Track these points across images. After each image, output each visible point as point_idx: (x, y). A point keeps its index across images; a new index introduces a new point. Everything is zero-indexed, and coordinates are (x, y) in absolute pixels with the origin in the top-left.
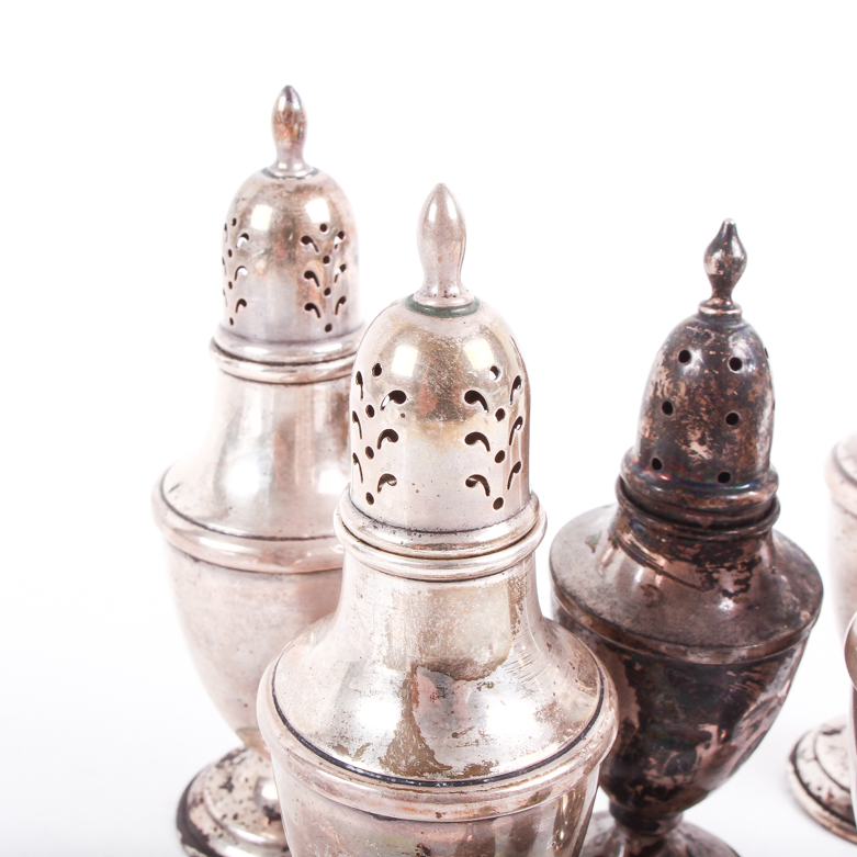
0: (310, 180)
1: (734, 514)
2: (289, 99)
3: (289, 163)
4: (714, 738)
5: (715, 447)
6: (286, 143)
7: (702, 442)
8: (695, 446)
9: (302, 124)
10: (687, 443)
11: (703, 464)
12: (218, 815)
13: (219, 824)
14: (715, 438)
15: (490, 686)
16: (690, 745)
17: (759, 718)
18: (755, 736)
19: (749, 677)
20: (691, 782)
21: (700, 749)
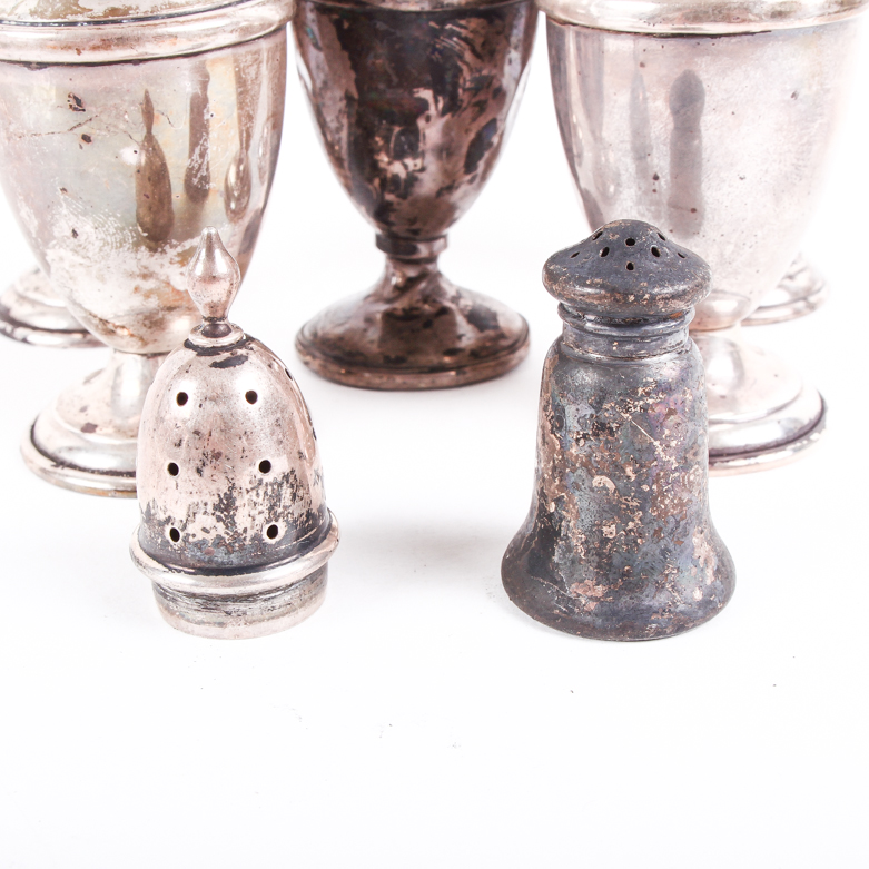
4: (432, 107)
16: (410, 118)
17: (481, 97)
18: (483, 121)
19: (452, 34)
20: (423, 170)
21: (421, 123)
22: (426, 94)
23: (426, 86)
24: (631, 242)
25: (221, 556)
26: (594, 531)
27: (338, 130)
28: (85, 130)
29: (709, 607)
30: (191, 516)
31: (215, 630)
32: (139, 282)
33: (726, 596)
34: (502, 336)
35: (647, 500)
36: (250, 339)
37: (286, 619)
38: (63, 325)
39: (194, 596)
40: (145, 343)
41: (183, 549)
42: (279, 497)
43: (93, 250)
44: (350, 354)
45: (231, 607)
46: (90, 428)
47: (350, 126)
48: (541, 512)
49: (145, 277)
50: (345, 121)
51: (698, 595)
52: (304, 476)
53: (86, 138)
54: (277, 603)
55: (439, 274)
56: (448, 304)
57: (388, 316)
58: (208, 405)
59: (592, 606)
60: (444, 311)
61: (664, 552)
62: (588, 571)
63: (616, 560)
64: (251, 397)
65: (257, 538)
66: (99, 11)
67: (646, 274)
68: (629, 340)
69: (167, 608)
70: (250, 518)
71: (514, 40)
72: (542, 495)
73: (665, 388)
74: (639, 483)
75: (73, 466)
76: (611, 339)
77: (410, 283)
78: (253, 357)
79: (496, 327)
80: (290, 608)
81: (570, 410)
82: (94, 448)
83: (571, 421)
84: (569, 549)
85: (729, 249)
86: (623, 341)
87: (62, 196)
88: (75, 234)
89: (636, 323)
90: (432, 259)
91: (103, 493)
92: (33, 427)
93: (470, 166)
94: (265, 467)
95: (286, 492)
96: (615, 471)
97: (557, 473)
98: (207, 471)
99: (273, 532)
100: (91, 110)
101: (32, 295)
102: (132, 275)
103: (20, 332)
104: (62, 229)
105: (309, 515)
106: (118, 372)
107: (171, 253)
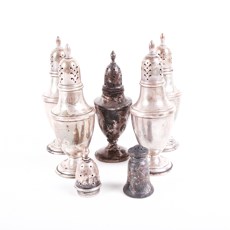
0: (61, 49)
1: (115, 90)
2: (58, 38)
3: (59, 47)
4: (115, 123)
5: (112, 81)
6: (58, 44)
7: (110, 80)
8: (109, 81)
9: (60, 42)
10: (108, 80)
11: (111, 83)
12: (52, 145)
13: (52, 146)
14: (112, 80)
15: (76, 105)
16: (112, 124)
17: (122, 121)
18: (123, 124)
19: (118, 113)
20: (114, 131)
21: (114, 125)
22: (114, 121)
23: (114, 120)
24: (138, 148)
25: (87, 187)
26: (134, 184)
27: (102, 125)
28: (68, 130)
29: (149, 194)
30: (83, 182)
31: (85, 196)
32: (74, 149)
33: (152, 193)
34: (126, 154)
35: (141, 180)
36: (91, 159)
37: (94, 195)
38: (59, 151)
39: (83, 192)
40: (74, 157)
41: (82, 186)
42: (94, 179)
43: (68, 145)
44: (103, 157)
45: (88, 193)
46: (66, 168)
47: (103, 125)
48: (128, 182)
49: (75, 148)
50: (103, 124)
51: (148, 193)
52: (97, 176)
53: (69, 131)
54: (93, 193)
55: (117, 145)
56: (118, 149)
57: (109, 151)
58: (86, 168)
59: (134, 194)
60: (117, 150)
61: (143, 187)
62: (134, 189)
63: (137, 188)
64: (91, 167)
65: (91, 184)
66: (71, 115)
67: (140, 152)
68: (138, 160)
69: (79, 194)
70: (90, 182)
71: (127, 113)
72: (128, 179)
73: (143, 166)
74: (140, 178)
75: (64, 174)
76: (136, 160)
77: (112, 146)
78: (91, 161)
79: (125, 153)
80: (95, 194)
81: (131, 169)
82: (67, 171)
83: (131, 170)
84: (131, 186)
85: (156, 145)
86: (137, 160)
87: (65, 138)
88: (66, 142)
89: (139, 158)
90: (116, 143)
91: (68, 178)
92: (57, 168)
93: (121, 130)
94: (92, 175)
95: (95, 179)
96: (137, 176)
97: (130, 176)
98: (85, 176)
99: (93, 184)
100: (69, 127)
101: (54, 146)
102: (73, 148)
103: (52, 152)
104: (64, 142)
105: (98, 181)
106: (70, 160)
107: (79, 145)
